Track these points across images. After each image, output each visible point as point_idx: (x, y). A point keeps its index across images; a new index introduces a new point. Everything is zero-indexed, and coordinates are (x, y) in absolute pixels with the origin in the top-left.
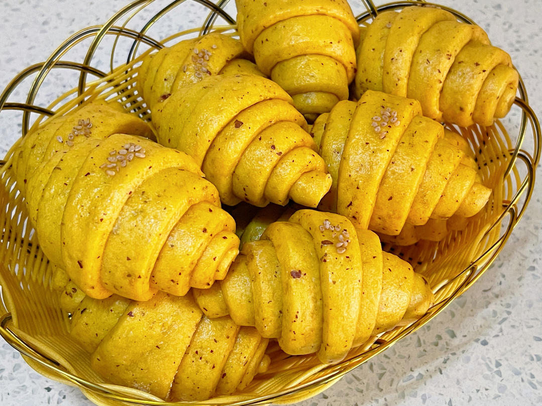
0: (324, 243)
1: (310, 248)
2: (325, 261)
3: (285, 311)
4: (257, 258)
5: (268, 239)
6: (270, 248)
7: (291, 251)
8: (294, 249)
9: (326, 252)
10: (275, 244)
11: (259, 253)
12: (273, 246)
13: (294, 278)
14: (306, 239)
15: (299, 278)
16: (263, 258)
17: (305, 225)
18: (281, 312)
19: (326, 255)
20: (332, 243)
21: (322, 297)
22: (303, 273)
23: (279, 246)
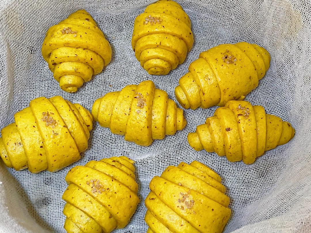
0: (239, 115)
1: (233, 118)
2: (239, 123)
3: (225, 145)
4: (212, 124)
5: (216, 115)
6: (217, 119)
7: (225, 120)
8: (226, 119)
9: (240, 119)
10: (219, 118)
11: (212, 122)
12: (218, 119)
13: (227, 131)
14: (231, 114)
15: (229, 130)
16: (214, 124)
17: (231, 108)
18: (224, 145)
19: (240, 120)
20: (242, 115)
21: (240, 137)
22: (231, 128)
23: (220, 118)
